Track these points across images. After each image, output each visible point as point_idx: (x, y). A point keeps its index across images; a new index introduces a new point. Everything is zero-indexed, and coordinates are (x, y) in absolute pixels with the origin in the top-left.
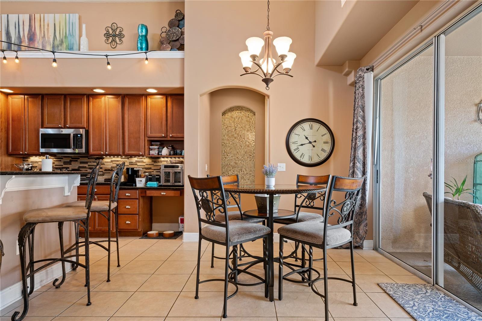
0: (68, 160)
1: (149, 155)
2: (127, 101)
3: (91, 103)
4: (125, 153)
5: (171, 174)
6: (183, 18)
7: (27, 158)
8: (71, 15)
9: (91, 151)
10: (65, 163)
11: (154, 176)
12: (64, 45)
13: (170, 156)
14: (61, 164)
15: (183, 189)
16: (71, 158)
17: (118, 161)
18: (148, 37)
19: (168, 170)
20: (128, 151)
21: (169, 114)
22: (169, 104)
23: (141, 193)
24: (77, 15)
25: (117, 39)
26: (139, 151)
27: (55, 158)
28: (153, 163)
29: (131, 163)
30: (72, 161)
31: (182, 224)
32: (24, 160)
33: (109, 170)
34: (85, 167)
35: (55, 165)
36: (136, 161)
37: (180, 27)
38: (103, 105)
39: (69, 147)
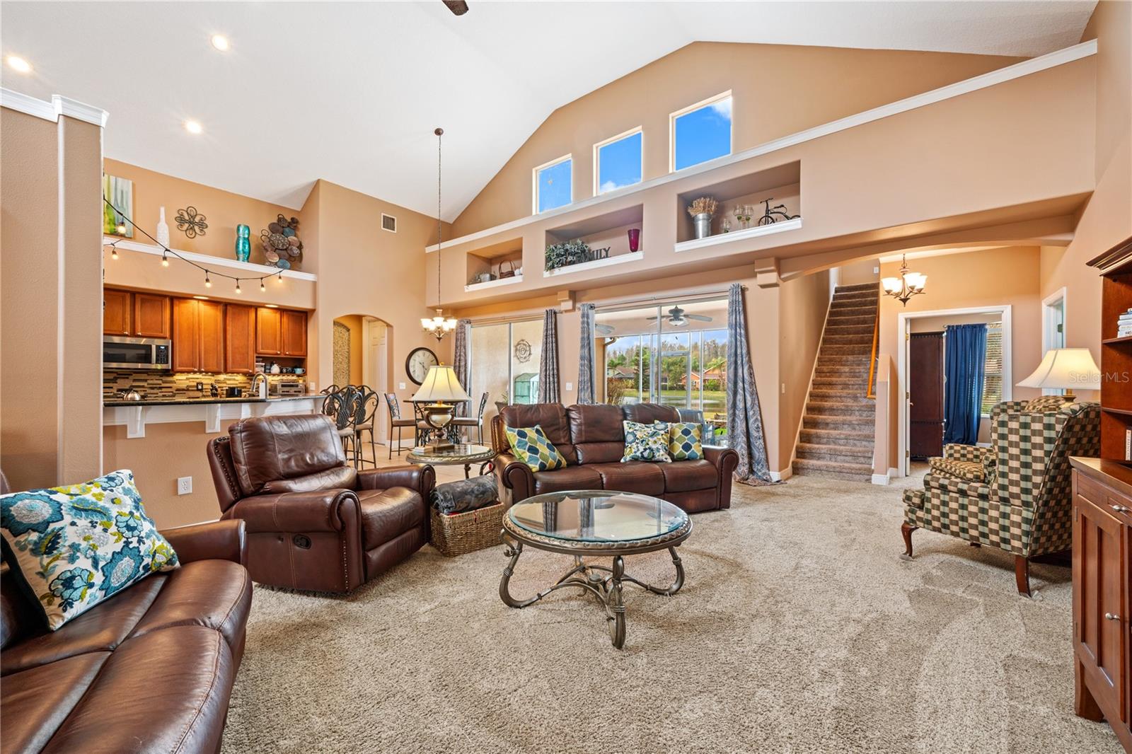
2: (229, 309)
3: (176, 309)
4: (228, 371)
8: (120, 179)
9: (177, 367)
13: (281, 373)
17: (198, 378)
19: (286, 389)
20: (232, 368)
22: (287, 320)
25: (198, 228)
26: (247, 368)
28: (248, 381)
30: (118, 378)
33: (183, 390)
34: (143, 387)
37: (285, 234)
39: (150, 362)
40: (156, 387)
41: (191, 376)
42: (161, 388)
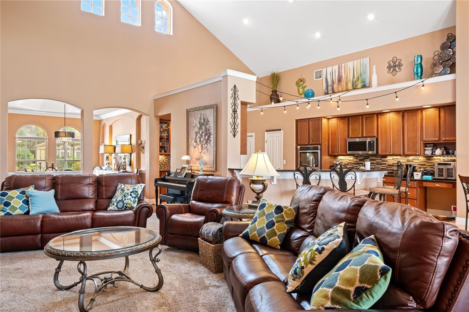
0: (362, 158)
1: (424, 154)
2: (406, 114)
3: (379, 120)
4: (405, 154)
5: (444, 171)
6: (455, 40)
7: (337, 157)
8: (364, 59)
9: (380, 153)
10: (360, 160)
11: (429, 171)
12: (360, 80)
13: (443, 155)
14: (358, 161)
15: (456, 182)
16: (364, 157)
17: (398, 159)
18: (423, 63)
19: (441, 167)
20: (407, 152)
21: (441, 122)
22: (442, 114)
23: (419, 184)
24: (368, 58)
25: (397, 68)
26: (416, 152)
27: (354, 157)
28: (427, 160)
29: (408, 161)
31: (455, 212)
32: (335, 158)
33: (391, 165)
35: (354, 162)
36: (413, 159)
37: (452, 47)
38: (388, 120)
39: (366, 150)
40: (379, 164)
41: (395, 157)
42: (381, 164)
